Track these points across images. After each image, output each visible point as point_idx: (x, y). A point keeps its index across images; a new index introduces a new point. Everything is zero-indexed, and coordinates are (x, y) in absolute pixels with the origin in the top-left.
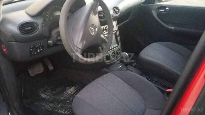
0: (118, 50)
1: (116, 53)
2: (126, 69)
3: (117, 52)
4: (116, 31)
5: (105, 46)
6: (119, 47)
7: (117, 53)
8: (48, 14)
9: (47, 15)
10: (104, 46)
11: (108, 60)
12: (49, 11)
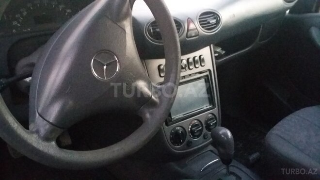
0: (212, 119)
1: (204, 126)
2: (225, 171)
3: (206, 122)
4: (209, 70)
5: (151, 114)
6: (215, 111)
7: (208, 127)
8: (17, 20)
9: (15, 23)
10: (148, 115)
11: (179, 143)
12: (21, 13)
